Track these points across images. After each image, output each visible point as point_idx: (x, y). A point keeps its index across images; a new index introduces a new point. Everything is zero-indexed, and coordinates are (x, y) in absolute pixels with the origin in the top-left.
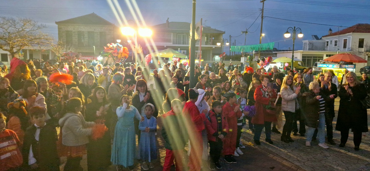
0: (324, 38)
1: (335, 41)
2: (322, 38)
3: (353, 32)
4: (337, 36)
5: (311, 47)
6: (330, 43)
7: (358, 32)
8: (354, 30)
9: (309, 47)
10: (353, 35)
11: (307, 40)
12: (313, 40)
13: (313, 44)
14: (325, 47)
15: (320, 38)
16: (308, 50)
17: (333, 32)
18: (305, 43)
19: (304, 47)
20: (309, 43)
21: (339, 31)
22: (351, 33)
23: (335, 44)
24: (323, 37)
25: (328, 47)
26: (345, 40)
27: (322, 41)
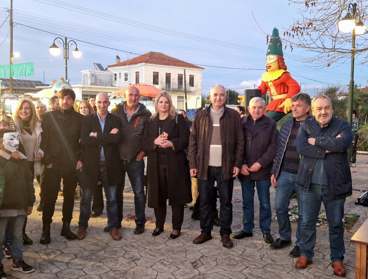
0: (110, 69)
1: (125, 74)
2: (108, 68)
3: (146, 62)
4: (127, 67)
5: (93, 82)
6: (119, 76)
7: (151, 62)
8: (146, 60)
9: (91, 80)
10: (146, 66)
11: (88, 71)
12: (95, 71)
13: (96, 77)
14: (112, 82)
15: (105, 69)
16: (91, 85)
17: (122, 61)
18: (85, 75)
19: (84, 81)
20: (91, 74)
21: (129, 60)
22: (144, 63)
23: (125, 78)
24: (109, 66)
25: (117, 81)
26: (136, 72)
27: (108, 72)
